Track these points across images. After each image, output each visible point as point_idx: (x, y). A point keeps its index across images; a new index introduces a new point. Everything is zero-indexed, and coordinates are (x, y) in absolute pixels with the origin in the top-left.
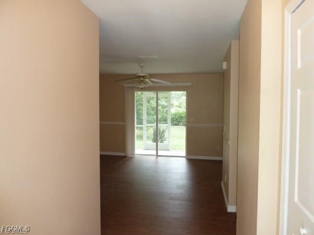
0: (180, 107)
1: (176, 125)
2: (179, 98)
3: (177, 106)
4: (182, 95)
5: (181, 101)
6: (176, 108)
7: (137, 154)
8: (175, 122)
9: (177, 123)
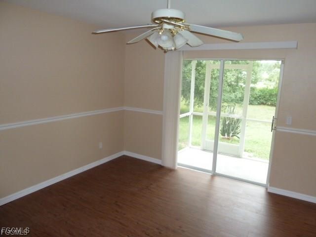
0: (271, 80)
1: (263, 104)
2: (270, 70)
3: (266, 80)
4: (275, 66)
5: (273, 74)
6: (265, 82)
7: (179, 164)
8: (262, 100)
9: (265, 102)
